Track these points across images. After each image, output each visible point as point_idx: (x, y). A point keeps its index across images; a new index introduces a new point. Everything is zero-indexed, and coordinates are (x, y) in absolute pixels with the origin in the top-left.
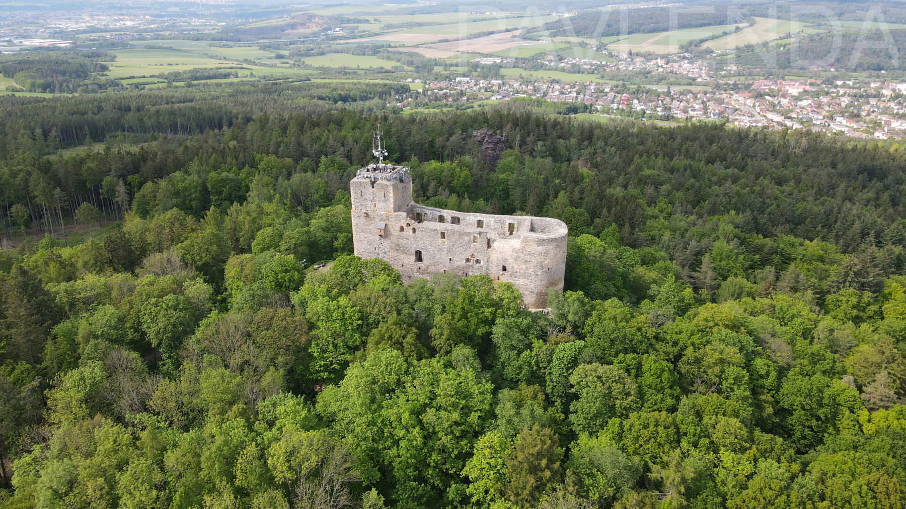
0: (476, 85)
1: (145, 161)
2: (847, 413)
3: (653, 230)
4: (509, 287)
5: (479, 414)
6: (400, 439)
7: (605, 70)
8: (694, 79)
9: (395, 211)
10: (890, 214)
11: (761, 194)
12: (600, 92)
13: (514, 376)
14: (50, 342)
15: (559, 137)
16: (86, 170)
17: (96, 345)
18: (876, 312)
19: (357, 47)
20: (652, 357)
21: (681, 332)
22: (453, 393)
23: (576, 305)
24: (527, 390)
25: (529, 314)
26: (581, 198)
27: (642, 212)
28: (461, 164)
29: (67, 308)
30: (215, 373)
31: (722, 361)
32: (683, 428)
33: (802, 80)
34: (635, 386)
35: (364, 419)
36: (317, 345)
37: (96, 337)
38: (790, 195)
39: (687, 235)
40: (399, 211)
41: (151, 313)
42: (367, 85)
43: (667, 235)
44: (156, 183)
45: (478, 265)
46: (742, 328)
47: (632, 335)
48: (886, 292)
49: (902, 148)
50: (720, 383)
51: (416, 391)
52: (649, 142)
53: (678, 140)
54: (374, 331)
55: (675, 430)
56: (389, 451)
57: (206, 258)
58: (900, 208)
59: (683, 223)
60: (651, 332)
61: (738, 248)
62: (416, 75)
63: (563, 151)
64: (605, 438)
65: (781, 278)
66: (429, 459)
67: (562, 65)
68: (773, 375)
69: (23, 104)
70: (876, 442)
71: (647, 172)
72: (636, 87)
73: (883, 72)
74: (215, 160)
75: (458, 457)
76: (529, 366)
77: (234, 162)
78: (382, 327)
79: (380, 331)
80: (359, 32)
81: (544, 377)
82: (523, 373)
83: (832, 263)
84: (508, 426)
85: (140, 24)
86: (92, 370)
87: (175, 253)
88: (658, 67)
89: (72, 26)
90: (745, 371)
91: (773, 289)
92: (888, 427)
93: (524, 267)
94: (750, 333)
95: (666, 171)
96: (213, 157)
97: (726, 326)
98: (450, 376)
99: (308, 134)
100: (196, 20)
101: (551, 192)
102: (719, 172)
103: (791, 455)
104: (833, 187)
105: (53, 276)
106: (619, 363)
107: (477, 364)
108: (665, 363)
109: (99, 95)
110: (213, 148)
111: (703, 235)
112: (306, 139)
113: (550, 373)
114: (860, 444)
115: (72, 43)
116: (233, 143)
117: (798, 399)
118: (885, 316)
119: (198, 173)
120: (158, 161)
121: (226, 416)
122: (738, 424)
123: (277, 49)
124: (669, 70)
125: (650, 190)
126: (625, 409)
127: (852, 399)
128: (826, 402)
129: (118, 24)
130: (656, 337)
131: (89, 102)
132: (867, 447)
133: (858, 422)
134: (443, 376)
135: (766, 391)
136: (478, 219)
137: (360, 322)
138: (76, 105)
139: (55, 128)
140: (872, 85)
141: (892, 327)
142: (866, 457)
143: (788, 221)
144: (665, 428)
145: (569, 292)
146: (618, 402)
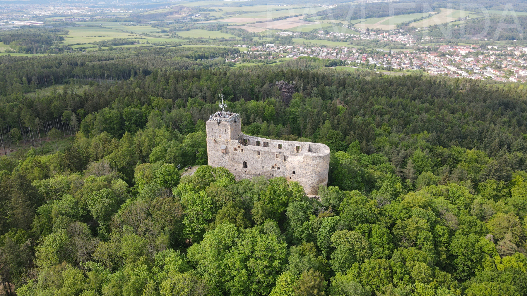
0: (278, 48)
1: (87, 101)
2: (488, 258)
3: (379, 143)
4: (296, 184)
5: (279, 261)
6: (235, 276)
7: (353, 39)
8: (405, 45)
9: (231, 139)
10: (517, 131)
11: (443, 120)
12: (350, 52)
13: (299, 236)
14: (36, 217)
15: (326, 85)
16: (53, 107)
17: (63, 219)
18: (507, 193)
19: (209, 26)
20: (378, 226)
21: (394, 210)
22: (264, 249)
23: (334, 195)
24: (306, 246)
25: (307, 199)
26: (338, 124)
27: (373, 133)
28: (269, 103)
29: (45, 195)
30: (130, 238)
31: (418, 228)
32: (394, 269)
33: (468, 45)
34: (367, 244)
35: (214, 265)
36: (188, 219)
37: (62, 214)
38: (459, 119)
39: (399, 146)
40: (234, 139)
41: (93, 200)
42: (215, 49)
43: (388, 147)
44: (94, 115)
45: (279, 170)
46: (429, 207)
47: (366, 213)
48: (513, 180)
49: (525, 88)
50: (416, 241)
51: (244, 248)
52: (378, 88)
53: (395, 86)
54: (220, 211)
55: (390, 270)
56: (228, 283)
57: (123, 164)
58: (523, 127)
59: (397, 138)
60: (377, 211)
61: (428, 154)
62: (243, 42)
63: (328, 93)
64: (350, 275)
65: (453, 172)
66: (251, 287)
67: (328, 36)
68: (447, 235)
69: (15, 61)
70: (504, 276)
71: (376, 107)
72: (371, 49)
73: (515, 40)
74: (128, 101)
75: (267, 286)
76: (307, 231)
77: (138, 101)
78: (224, 209)
79: (223, 212)
80: (210, 17)
81: (316, 237)
82: (304, 235)
83: (483, 163)
84: (295, 269)
85: (82, 12)
86: (60, 235)
87: (106, 161)
88: (384, 37)
89: (43, 13)
90: (430, 234)
91: (448, 180)
92: (511, 267)
93: (305, 172)
94: (433, 210)
95: (388, 105)
96: (126, 98)
97: (420, 207)
98: (263, 239)
99: (181, 84)
100: (115, 9)
101: (321, 120)
102: (418, 106)
103: (455, 284)
104: (484, 115)
105: (36, 175)
106: (359, 229)
107: (278, 231)
108: (385, 229)
109: (60, 55)
110: (126, 93)
111: (408, 146)
112: (180, 87)
113: (319, 235)
114: (495, 277)
115: (43, 23)
116: (137, 90)
117: (461, 250)
118: (512, 195)
119: (118, 108)
120: (95, 101)
121: (136, 263)
122: (426, 267)
123: (162, 27)
124: (390, 39)
125: (378, 118)
126: (362, 257)
127: (491, 249)
128: (477, 252)
129: (70, 12)
130: (380, 213)
131: (54, 60)
132: (499, 279)
133: (494, 263)
134: (259, 239)
135: (442, 244)
136: (279, 143)
137: (212, 206)
138: (46, 62)
139: (34, 77)
140: (509, 49)
141: (516, 202)
142: (498, 286)
143: (457, 137)
144: (385, 269)
145: (331, 187)
146: (358, 253)
